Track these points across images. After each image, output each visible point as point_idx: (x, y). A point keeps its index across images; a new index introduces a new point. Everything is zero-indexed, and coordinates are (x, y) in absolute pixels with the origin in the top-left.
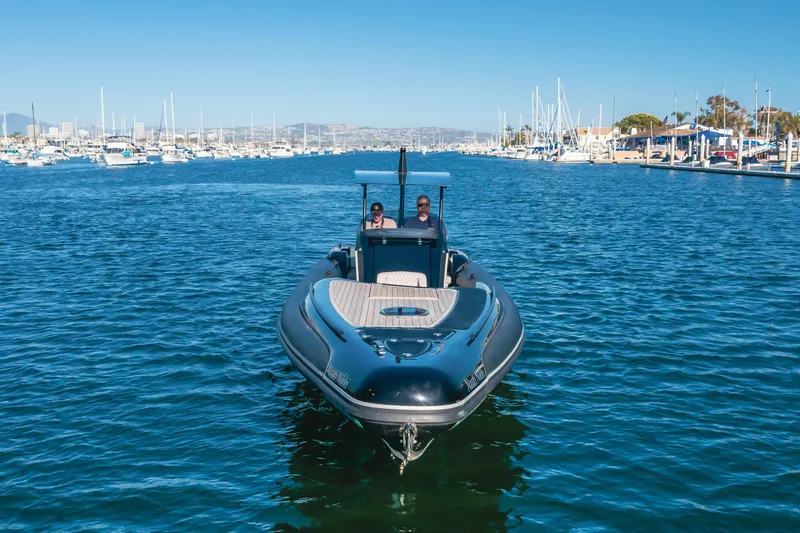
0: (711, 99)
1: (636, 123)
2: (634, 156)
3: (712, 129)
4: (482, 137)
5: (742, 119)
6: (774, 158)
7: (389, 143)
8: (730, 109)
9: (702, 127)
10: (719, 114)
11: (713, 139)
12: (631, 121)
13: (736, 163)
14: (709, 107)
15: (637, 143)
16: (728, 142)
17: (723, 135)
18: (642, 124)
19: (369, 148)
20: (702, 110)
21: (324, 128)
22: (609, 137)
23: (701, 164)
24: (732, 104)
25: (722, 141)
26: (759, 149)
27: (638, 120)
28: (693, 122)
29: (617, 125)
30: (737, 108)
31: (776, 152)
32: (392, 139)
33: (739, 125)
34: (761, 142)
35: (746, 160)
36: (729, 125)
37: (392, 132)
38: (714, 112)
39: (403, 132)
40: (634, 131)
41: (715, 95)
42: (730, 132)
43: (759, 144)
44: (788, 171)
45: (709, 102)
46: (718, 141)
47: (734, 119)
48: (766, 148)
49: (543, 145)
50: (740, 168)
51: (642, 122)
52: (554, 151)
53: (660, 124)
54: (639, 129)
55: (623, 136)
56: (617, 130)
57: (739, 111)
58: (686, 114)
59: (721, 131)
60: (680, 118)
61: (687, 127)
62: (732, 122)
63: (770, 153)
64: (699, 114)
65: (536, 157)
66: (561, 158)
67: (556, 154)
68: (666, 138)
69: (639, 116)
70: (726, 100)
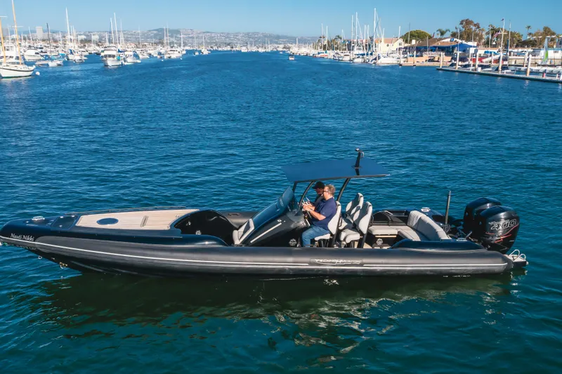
0: (462, 21)
1: (415, 36)
3: (464, 42)
4: (303, 41)
5: (482, 36)
7: (229, 44)
8: (474, 28)
9: (458, 40)
10: (468, 31)
11: (465, 49)
14: (461, 26)
15: (420, 50)
17: (471, 46)
18: (418, 37)
19: (215, 48)
20: (456, 28)
21: (178, 32)
22: (396, 46)
23: (476, 70)
24: (475, 25)
25: (472, 51)
28: (451, 36)
29: (402, 37)
30: (478, 27)
32: (229, 41)
33: (480, 39)
35: (503, 68)
38: (464, 29)
39: (236, 35)
40: (414, 42)
42: (475, 44)
43: (494, 53)
44: (528, 75)
45: (461, 23)
46: (469, 50)
47: (477, 35)
51: (419, 35)
53: (430, 37)
54: (419, 42)
55: (406, 45)
56: (401, 41)
58: (446, 31)
59: (470, 43)
60: (442, 33)
61: (448, 40)
62: (478, 37)
64: (455, 31)
65: (360, 60)
66: (379, 62)
67: (375, 59)
68: (436, 47)
69: (416, 32)
70: (471, 22)
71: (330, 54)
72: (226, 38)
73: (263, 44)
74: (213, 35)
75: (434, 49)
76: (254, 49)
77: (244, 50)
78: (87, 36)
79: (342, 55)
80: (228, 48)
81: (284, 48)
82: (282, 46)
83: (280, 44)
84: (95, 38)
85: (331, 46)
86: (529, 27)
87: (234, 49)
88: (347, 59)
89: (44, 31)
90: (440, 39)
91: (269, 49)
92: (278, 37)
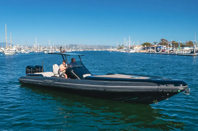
2: (145, 51)
3: (161, 46)
4: (113, 47)
5: (168, 44)
6: (172, 51)
8: (165, 42)
9: (159, 45)
12: (145, 44)
14: (161, 41)
18: (147, 45)
19: (87, 50)
22: (140, 47)
24: (166, 41)
27: (146, 44)
30: (167, 41)
31: (173, 50)
32: (92, 48)
33: (167, 45)
36: (165, 45)
37: (92, 46)
39: (95, 46)
40: (145, 46)
41: (162, 39)
44: (176, 54)
45: (161, 40)
47: (166, 43)
48: (171, 49)
49: (126, 49)
52: (129, 50)
53: (151, 45)
56: (142, 46)
58: (157, 42)
59: (163, 46)
60: (155, 43)
61: (156, 45)
63: (171, 50)
64: (159, 42)
70: (164, 40)
74: (87, 46)
80: (91, 50)
87: (93, 50)
88: (122, 51)
91: (104, 50)
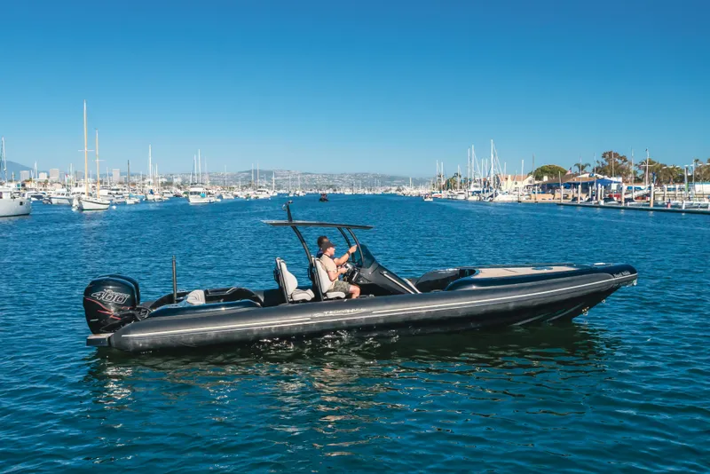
0: (604, 154)
1: (547, 172)
2: (548, 198)
3: (606, 177)
4: (417, 183)
5: (628, 170)
7: (331, 187)
8: (620, 162)
9: (599, 176)
10: (613, 165)
11: (607, 185)
12: (543, 171)
13: (620, 202)
14: (603, 160)
15: (549, 188)
16: (618, 186)
17: (614, 182)
18: (552, 173)
20: (598, 162)
22: (526, 182)
23: (598, 203)
24: (621, 158)
25: (614, 187)
26: (641, 193)
27: (548, 170)
28: (591, 171)
29: (531, 173)
30: (625, 161)
32: (331, 183)
33: (627, 174)
34: (642, 187)
35: (627, 200)
36: (618, 174)
38: (607, 164)
39: (342, 176)
40: (546, 179)
41: (608, 151)
42: (620, 179)
43: (640, 189)
45: (604, 157)
46: (610, 186)
47: (623, 169)
50: (623, 205)
51: (552, 171)
52: (490, 194)
53: (565, 173)
54: (550, 177)
55: (536, 182)
56: (531, 177)
57: (625, 163)
58: (586, 165)
59: (613, 179)
60: (582, 168)
61: (587, 175)
62: (620, 171)
64: (597, 165)
65: (475, 198)
66: (496, 199)
67: (492, 196)
68: (570, 184)
69: (549, 167)
70: (616, 155)
71: (445, 194)
72: (329, 180)
73: (371, 186)
75: (568, 186)
76: (361, 191)
77: (348, 192)
78: (169, 179)
79: (456, 193)
80: (330, 191)
81: (398, 190)
82: (395, 188)
83: (394, 186)
84: (177, 180)
85: (449, 185)
86: (697, 161)
87: (338, 192)
88: (461, 197)
89: (121, 174)
90: (577, 175)
91: (379, 191)
92: (392, 179)
